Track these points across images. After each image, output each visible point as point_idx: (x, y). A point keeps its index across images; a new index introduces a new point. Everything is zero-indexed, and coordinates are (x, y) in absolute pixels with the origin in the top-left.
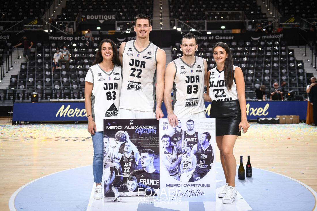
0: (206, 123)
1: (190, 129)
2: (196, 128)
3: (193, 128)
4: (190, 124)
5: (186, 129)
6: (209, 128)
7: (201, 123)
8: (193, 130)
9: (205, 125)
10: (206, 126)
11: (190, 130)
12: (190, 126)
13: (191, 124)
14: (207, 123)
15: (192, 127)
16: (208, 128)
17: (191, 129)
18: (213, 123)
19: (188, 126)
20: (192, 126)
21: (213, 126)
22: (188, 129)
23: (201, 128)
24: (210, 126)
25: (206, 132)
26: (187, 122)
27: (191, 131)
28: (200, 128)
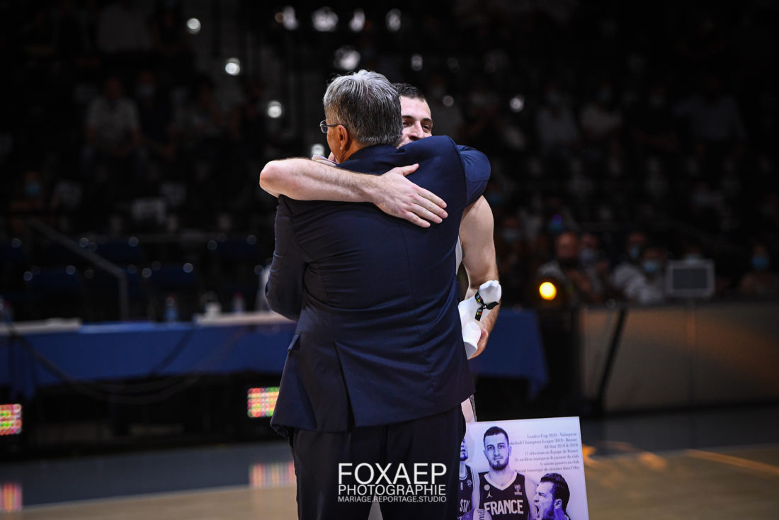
0: (549, 439)
1: (496, 463)
2: (516, 460)
3: (507, 460)
4: (496, 446)
5: (486, 467)
6: (562, 455)
7: (533, 440)
8: (507, 468)
9: (546, 447)
10: (549, 450)
11: (499, 468)
12: (497, 454)
13: (501, 446)
14: (552, 439)
15: (502, 458)
16: (557, 455)
17: (502, 462)
18: (570, 438)
19: (491, 453)
20: (503, 452)
21: (573, 448)
22: (490, 463)
23: (533, 456)
24: (561, 449)
25: (550, 472)
26: (485, 435)
27: (501, 473)
28: (529, 457)
